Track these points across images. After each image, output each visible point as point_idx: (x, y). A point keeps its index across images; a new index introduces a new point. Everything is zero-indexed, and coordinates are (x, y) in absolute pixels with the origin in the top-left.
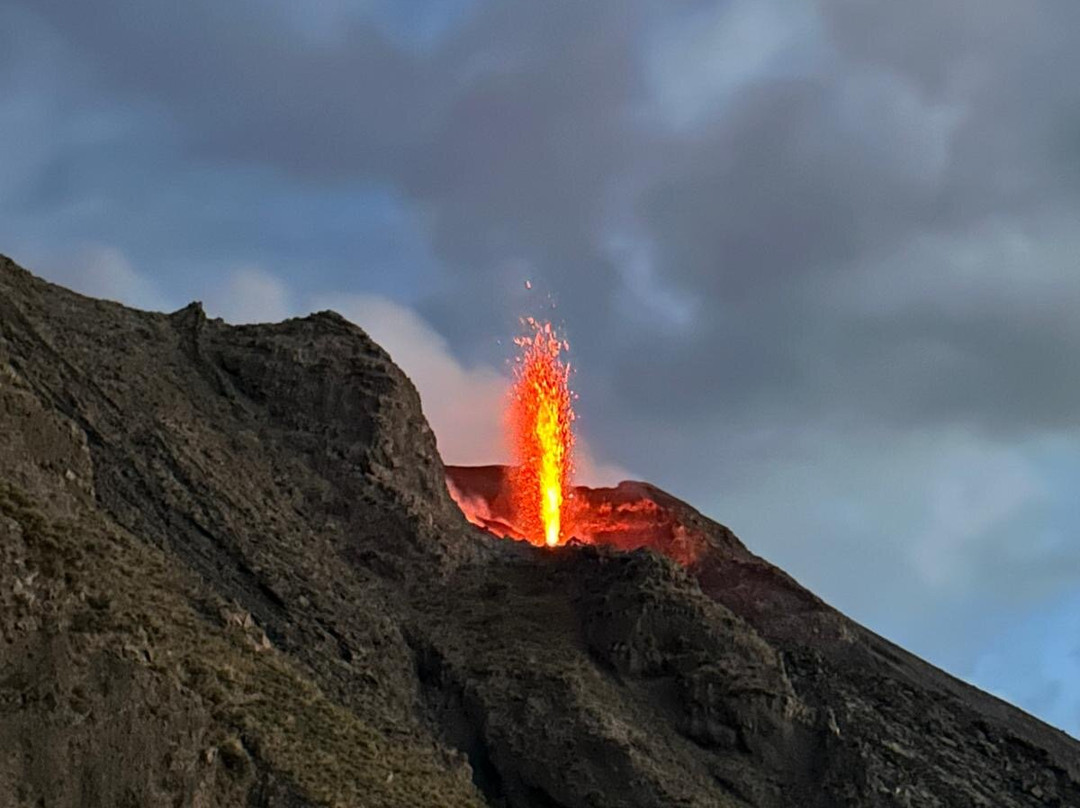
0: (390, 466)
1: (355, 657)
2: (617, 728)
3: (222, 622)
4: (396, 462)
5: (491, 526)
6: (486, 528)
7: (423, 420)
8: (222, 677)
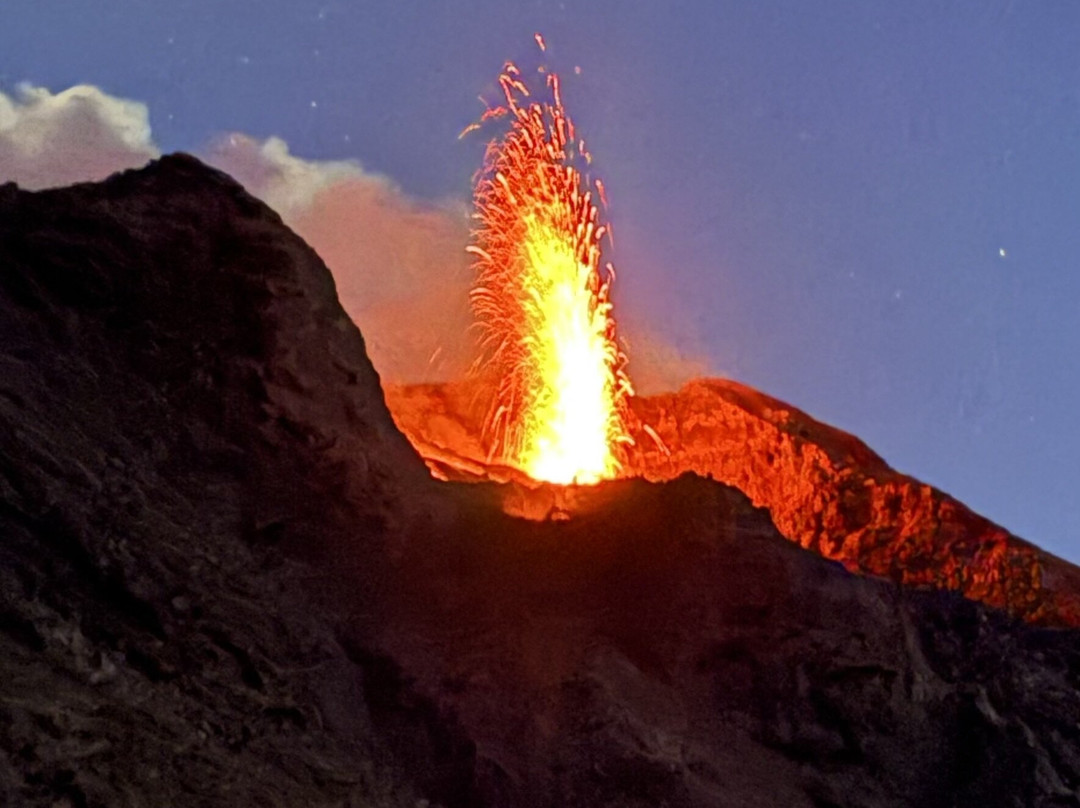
0: (295, 387)
1: (266, 680)
2: (665, 747)
3: (36, 643)
4: (304, 381)
5: (493, 472)
6: (485, 476)
7: (340, 312)
8: (44, 722)
